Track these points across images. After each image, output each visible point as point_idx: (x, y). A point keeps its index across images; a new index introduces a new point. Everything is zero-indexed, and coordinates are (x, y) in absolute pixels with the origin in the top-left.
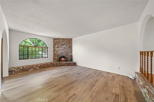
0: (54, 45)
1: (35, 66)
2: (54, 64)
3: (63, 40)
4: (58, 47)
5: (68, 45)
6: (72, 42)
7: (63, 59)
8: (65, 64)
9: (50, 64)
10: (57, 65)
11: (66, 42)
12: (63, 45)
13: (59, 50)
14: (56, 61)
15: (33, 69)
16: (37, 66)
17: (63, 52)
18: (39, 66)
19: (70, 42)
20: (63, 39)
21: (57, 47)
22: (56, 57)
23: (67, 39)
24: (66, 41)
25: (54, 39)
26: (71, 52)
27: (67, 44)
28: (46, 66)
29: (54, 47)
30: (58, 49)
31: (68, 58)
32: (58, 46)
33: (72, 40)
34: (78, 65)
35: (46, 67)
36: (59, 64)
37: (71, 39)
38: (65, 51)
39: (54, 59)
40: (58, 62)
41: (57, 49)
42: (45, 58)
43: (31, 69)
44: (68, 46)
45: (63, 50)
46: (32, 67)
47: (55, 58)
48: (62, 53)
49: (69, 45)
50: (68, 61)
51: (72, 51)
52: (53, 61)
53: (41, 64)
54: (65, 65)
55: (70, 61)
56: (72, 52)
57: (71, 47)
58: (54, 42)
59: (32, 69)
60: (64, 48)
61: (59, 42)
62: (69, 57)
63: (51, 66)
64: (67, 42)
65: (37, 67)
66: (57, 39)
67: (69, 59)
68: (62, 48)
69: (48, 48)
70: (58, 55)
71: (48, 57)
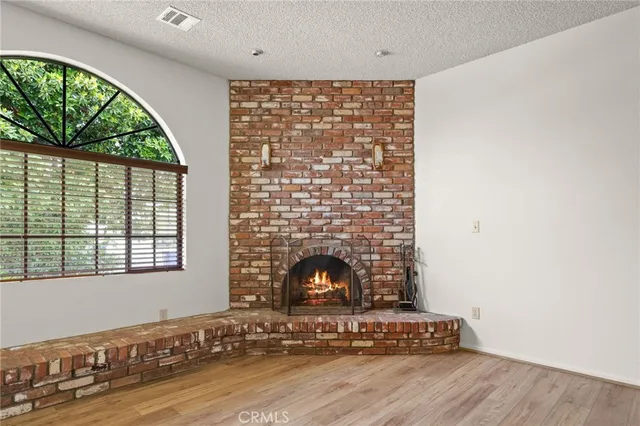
0: (235, 145)
1: (54, 368)
2: (243, 333)
3: (322, 98)
4: (280, 167)
5: (376, 142)
6: (410, 119)
7: (320, 282)
8: (360, 336)
9: (211, 337)
10: (271, 349)
11: (351, 119)
12: (325, 143)
13: (286, 197)
14: (253, 306)
15: (33, 401)
16: (76, 363)
17: (319, 216)
18: (102, 360)
19: (389, 118)
20: (326, 87)
21: (269, 168)
22: (259, 269)
23: (360, 87)
24: (350, 108)
25: (240, 91)
26: (403, 215)
27: (363, 133)
28: (171, 361)
29: (237, 169)
30: (272, 185)
31: (370, 274)
32: (272, 154)
33: (412, 98)
34: (485, 348)
35: (170, 373)
36: (293, 335)
37: (404, 91)
38: (341, 208)
39: (238, 286)
40: (281, 317)
41: (266, 187)
42: (155, 269)
43: (14, 404)
44: (370, 153)
45: (323, 195)
46: (26, 376)
47: (250, 277)
48: (317, 223)
49: (384, 145)
50: (375, 306)
51: (411, 201)
52: (224, 305)
53: (119, 333)
54: (354, 351)
55: (389, 305)
56: (408, 217)
57: (398, 170)
58: (235, 114)
59: (19, 397)
60: (339, 177)
61: (288, 117)
62: (383, 270)
63: (217, 356)
64: (361, 119)
65: (73, 377)
66: (266, 91)
67: (384, 284)
68: (313, 175)
69: (181, 170)
70: (273, 242)
71: (179, 267)
